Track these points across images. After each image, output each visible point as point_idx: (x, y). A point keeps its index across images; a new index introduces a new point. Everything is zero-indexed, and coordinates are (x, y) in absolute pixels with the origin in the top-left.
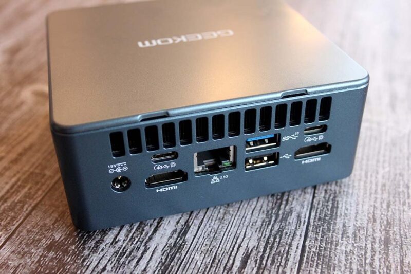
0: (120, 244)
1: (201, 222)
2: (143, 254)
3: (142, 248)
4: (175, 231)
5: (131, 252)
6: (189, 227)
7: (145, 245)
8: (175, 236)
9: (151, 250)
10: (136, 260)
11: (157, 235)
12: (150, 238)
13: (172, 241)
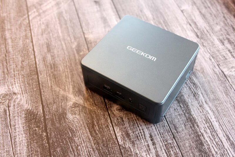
0: (218, 152)
1: (229, 132)
2: (227, 151)
3: (225, 150)
4: (226, 139)
5: (224, 153)
6: (228, 136)
7: (225, 149)
8: (228, 141)
9: (228, 149)
10: (228, 155)
11: (224, 144)
12: (224, 146)
13: (229, 143)
